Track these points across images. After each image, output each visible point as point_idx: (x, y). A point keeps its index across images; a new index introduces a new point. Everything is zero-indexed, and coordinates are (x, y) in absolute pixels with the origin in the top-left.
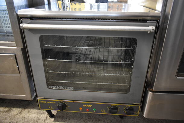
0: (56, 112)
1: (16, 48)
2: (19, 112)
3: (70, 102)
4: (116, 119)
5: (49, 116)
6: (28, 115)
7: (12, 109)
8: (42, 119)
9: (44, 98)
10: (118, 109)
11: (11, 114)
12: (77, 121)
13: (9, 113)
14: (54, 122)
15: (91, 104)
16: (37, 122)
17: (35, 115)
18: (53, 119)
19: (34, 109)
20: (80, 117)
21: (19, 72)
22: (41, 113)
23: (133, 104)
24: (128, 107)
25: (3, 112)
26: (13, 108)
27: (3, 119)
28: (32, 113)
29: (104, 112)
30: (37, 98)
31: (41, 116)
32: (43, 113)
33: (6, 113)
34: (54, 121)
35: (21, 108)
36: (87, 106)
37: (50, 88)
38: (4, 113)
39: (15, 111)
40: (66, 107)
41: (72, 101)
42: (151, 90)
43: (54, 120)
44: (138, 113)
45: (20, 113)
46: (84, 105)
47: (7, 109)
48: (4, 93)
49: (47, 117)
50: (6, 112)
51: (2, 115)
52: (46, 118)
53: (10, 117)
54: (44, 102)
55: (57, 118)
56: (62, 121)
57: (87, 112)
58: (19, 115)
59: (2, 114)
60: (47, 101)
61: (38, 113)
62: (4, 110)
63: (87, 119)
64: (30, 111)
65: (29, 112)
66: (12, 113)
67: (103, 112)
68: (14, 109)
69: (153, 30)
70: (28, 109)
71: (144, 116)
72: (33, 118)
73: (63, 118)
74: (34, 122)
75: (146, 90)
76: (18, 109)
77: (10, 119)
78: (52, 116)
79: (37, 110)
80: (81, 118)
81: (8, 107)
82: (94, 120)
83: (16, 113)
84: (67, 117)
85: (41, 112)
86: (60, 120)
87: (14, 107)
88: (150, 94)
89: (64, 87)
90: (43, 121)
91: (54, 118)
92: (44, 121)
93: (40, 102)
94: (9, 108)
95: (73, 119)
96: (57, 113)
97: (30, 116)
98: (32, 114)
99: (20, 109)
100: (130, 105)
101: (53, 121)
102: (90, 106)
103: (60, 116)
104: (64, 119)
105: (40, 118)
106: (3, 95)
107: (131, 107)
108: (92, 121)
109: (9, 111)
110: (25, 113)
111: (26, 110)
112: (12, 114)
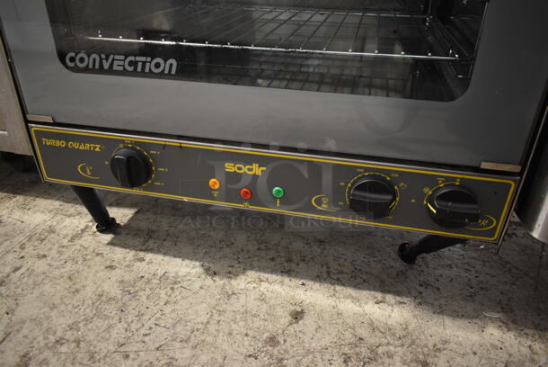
0: (131, 216)
3: (164, 146)
4: (380, 261)
5: (96, 224)
6: (17, 214)
8: (64, 232)
9: (56, 124)
10: (394, 194)
12: (206, 253)
14: (108, 248)
15: (262, 161)
16: (43, 240)
17: (46, 217)
18: (108, 237)
19: (48, 198)
20: (221, 242)
22: (68, 213)
23: (477, 170)
24: (449, 182)
28: (36, 208)
30: (26, 119)
31: (68, 221)
32: (79, 213)
34: (111, 243)
36: (245, 169)
37: (72, 65)
41: (176, 143)
43: (113, 238)
44: (498, 224)
46: (230, 167)
49: (87, 227)
52: (84, 230)
54: (58, 143)
55: (127, 234)
56: (143, 248)
57: (246, 206)
60: (66, 138)
61: (56, 212)
63: (248, 251)
64: (32, 205)
65: (24, 207)
67: (321, 209)
70: (27, 198)
72: (32, 227)
73: (151, 237)
74: (29, 240)
78: (106, 224)
79: (57, 204)
80: (228, 246)
82: (279, 256)
84: (168, 235)
85: (73, 209)
86: (137, 241)
89: (132, 58)
90: (69, 238)
91: (113, 234)
92: (72, 239)
93: (40, 142)
95: (192, 244)
96: (131, 219)
97: (26, 218)
98: (35, 212)
100: (459, 175)
101: (106, 242)
102: (257, 170)
103: (139, 230)
104: (151, 242)
105: (58, 228)
107: (464, 184)
108: (273, 259)
110: (7, 208)
111: (20, 198)
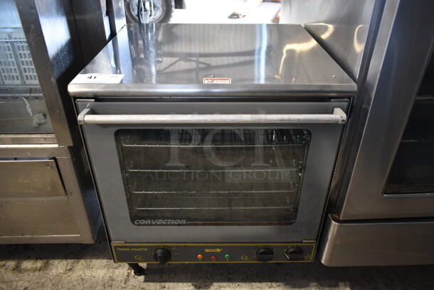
1: (57, 146)
2: (69, 268)
3: (178, 247)
5: (133, 271)
6: (88, 273)
7: (51, 261)
8: (119, 279)
9: (126, 243)
10: (273, 253)
11: (51, 274)
13: (46, 272)
14: (146, 283)
15: (220, 247)
16: (111, 286)
17: (104, 272)
18: (142, 278)
19: (98, 259)
21: (66, 192)
22: (114, 267)
23: (302, 242)
24: (293, 247)
25: (35, 270)
26: (53, 260)
27: (38, 287)
28: (96, 267)
29: (246, 258)
30: (110, 242)
31: (117, 271)
33: (41, 273)
34: (146, 281)
35: (71, 259)
36: (213, 251)
38: (37, 273)
39: (59, 267)
40: (171, 255)
41: (184, 244)
42: (337, 217)
43: (145, 278)
44: (310, 258)
45: (70, 270)
46: (207, 251)
47: (39, 264)
48: (32, 235)
50: (40, 270)
51: (34, 279)
52: (128, 276)
53: (51, 280)
54: (126, 250)
55: (151, 274)
57: (213, 262)
58: (70, 273)
59: (31, 275)
60: (130, 247)
61: (108, 267)
62: (35, 265)
64: (92, 265)
65: (89, 267)
66: (53, 271)
67: (245, 260)
68: (56, 262)
69: (343, 121)
70: (87, 260)
71: (323, 262)
72: (101, 279)
73: (162, 273)
74: (105, 287)
75: (326, 217)
76: (64, 261)
77: (53, 284)
78: (139, 271)
79: (105, 261)
81: (41, 259)
83: (62, 271)
86: (157, 277)
87: (54, 258)
88: (334, 226)
90: (123, 282)
91: (144, 275)
92: (126, 282)
93: (116, 250)
94: (44, 261)
97: (94, 274)
98: (97, 269)
99: (69, 261)
100: (295, 244)
102: (218, 250)
103: (155, 270)
104: (164, 276)
105: (115, 277)
106: (31, 238)
107: (298, 247)
108: (222, 274)
109: (46, 267)
110: (80, 269)
111: (82, 261)
112: (54, 274)
